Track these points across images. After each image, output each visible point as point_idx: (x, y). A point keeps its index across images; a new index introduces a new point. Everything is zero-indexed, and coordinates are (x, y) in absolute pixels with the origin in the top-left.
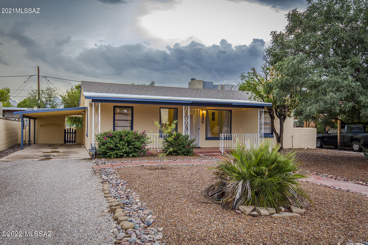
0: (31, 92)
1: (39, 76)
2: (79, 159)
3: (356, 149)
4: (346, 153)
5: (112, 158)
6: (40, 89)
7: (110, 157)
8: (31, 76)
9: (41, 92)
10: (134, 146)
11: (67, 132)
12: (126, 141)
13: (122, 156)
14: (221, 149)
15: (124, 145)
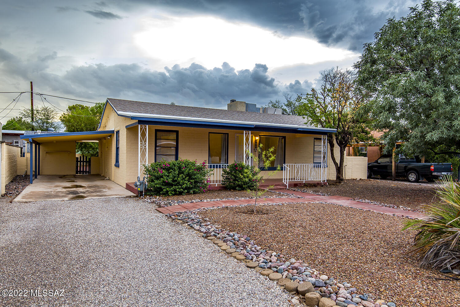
0: (22, 111)
1: (32, 93)
2: (122, 197)
3: (412, 179)
4: (406, 185)
5: (170, 196)
6: (34, 108)
7: (166, 194)
8: (22, 93)
9: (35, 112)
10: (196, 180)
11: (79, 160)
12: (186, 174)
13: (180, 193)
14: (285, 182)
15: (184, 179)
